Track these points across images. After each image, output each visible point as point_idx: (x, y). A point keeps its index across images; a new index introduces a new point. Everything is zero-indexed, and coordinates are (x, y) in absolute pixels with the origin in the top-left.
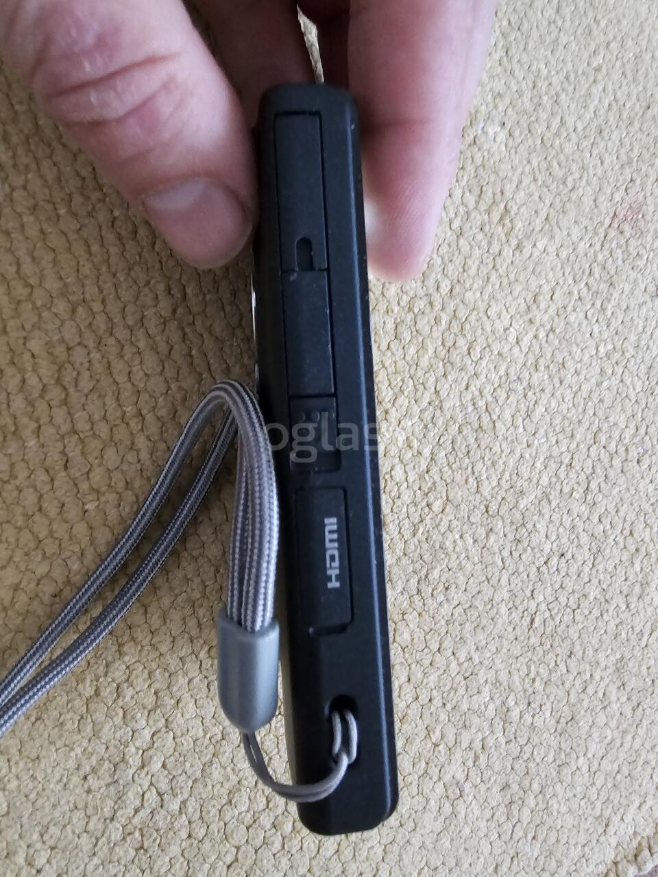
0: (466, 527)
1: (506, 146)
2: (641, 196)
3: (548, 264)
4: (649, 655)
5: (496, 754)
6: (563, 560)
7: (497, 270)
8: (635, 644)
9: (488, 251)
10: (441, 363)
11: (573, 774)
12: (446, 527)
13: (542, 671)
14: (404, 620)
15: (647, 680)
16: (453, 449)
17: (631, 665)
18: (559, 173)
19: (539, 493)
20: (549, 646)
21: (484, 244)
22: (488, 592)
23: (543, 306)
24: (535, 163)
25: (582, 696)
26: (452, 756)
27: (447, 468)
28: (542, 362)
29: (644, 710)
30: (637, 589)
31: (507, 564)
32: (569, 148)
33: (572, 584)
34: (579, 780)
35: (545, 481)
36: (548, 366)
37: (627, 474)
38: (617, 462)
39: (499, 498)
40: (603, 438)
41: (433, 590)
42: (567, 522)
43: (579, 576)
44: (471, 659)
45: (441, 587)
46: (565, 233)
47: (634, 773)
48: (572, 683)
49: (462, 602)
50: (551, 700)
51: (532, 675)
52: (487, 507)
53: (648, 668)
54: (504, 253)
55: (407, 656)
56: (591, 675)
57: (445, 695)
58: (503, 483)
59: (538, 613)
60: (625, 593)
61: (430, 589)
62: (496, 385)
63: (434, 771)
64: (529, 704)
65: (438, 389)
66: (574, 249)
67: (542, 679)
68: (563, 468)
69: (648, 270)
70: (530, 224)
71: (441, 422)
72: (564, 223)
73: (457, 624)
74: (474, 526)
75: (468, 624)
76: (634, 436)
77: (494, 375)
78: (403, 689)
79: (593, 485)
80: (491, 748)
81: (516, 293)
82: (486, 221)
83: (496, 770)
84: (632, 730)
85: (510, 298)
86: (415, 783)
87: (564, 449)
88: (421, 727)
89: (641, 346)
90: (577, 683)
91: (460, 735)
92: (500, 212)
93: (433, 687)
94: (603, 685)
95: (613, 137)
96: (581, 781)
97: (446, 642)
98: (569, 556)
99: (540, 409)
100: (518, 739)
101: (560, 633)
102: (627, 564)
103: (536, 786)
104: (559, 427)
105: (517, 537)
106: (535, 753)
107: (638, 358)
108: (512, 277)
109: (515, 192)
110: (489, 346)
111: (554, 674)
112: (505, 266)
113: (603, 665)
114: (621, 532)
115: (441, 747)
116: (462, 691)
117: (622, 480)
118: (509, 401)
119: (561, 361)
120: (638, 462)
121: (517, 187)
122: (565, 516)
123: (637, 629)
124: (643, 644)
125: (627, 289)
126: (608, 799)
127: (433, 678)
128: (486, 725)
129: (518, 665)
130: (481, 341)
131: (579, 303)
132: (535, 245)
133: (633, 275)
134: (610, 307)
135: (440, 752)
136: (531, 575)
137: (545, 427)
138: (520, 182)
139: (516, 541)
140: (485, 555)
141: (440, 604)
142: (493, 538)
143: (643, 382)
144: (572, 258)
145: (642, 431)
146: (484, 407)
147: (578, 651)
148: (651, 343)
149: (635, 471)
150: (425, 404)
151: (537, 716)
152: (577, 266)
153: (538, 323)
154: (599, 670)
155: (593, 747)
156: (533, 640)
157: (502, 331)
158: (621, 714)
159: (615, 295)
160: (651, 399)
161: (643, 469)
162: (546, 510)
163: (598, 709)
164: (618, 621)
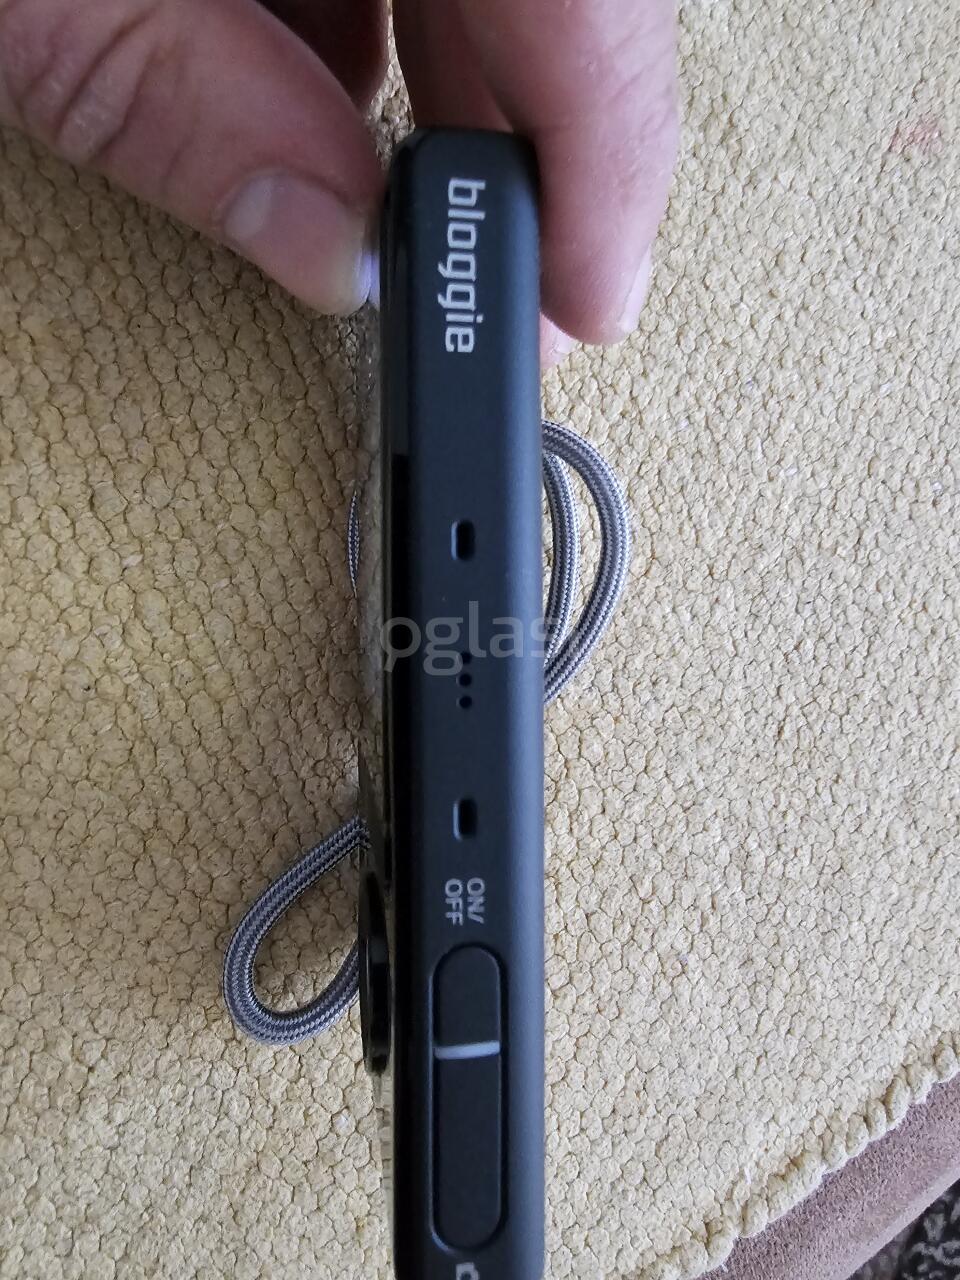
0: (680, 596)
1: (729, 25)
2: (937, 103)
3: (797, 207)
4: (952, 780)
5: (732, 917)
6: (823, 645)
7: (719, 216)
8: (931, 764)
9: (704, 188)
10: (638, 356)
11: (844, 945)
12: (652, 595)
13: (796, 801)
14: (593, 726)
15: (949, 815)
16: (660, 482)
17: (925, 793)
18: (810, 67)
19: (787, 548)
20: (806, 767)
21: (700, 177)
22: (714, 688)
23: (789, 271)
24: (774, 54)
25: (855, 837)
26: (669, 916)
27: (651, 511)
28: (789, 356)
29: (945, 858)
30: (934, 688)
31: (741, 649)
32: (826, 29)
33: (836, 678)
34: (852, 954)
35: (795, 531)
36: (798, 362)
37: (918, 522)
38: (902, 504)
39: (728, 554)
40: (881, 469)
41: (635, 686)
42: (829, 590)
43: (847, 667)
44: (692, 782)
45: (646, 682)
46: (822, 161)
47: (932, 945)
48: (841, 818)
49: (678, 703)
50: (811, 841)
51: (782, 807)
52: (711, 568)
53: (951, 799)
54: (730, 191)
55: (599, 777)
56: (868, 808)
57: (656, 832)
58: (733, 532)
59: (788, 720)
60: (916, 692)
61: (631, 684)
62: (720, 390)
63: (644, 937)
64: (779, 846)
65: (635, 394)
66: (836, 185)
67: (796, 812)
68: (823, 512)
69: (948, 219)
70: (767, 146)
71: (641, 443)
72: (821, 145)
73: (670, 733)
74: (693, 595)
75: (686, 733)
76: (928, 466)
77: (716, 375)
78: (596, 823)
79: (868, 537)
80: (724, 906)
81: (748, 253)
82: (702, 141)
83: (733, 937)
84: (928, 886)
85: (739, 259)
86: (617, 953)
87: (823, 484)
88: (623, 876)
89: (938, 332)
90: (848, 818)
91: (680, 888)
92: (722, 126)
93: (638, 821)
94: (885, 821)
95: (894, 12)
96: (856, 953)
97: (656, 759)
98: (831, 638)
99: (788, 426)
100: (764, 895)
101: (821, 748)
102: (918, 651)
103: (790, 961)
104: (815, 451)
105: (754, 611)
106: (789, 914)
107: (933, 351)
108: (742, 227)
109: (745, 97)
110: (708, 331)
111: (813, 806)
112: (731, 209)
113: (885, 794)
114: (910, 606)
115: (652, 905)
116: (680, 827)
117: (910, 531)
118: (740, 413)
119: (817, 353)
120: (934, 503)
121: (748, 87)
122: (825, 582)
123: (935, 744)
124: (943, 765)
125: (916, 246)
126: (894, 981)
127: (638, 809)
128: (717, 876)
129: (762, 792)
130: (696, 323)
131: (844, 267)
132: (776, 178)
133: (925, 224)
134: (890, 272)
135: (651, 911)
136: (775, 665)
137: (795, 452)
138: (753, 81)
139: (752, 617)
140: (708, 635)
141: (646, 705)
142: (719, 611)
143: (942, 387)
144: (833, 199)
145: (940, 459)
146: (703, 423)
147: (848, 773)
148: (953, 328)
149: (929, 518)
150: (616, 417)
151: (791, 863)
152: (840, 211)
153: (782, 296)
154: (879, 801)
155: (872, 908)
156: (782, 758)
157: (728, 308)
158: (912, 862)
159: (899, 255)
160: (953, 411)
161: (941, 514)
162: (796, 572)
163: (879, 855)
164: (906, 732)
